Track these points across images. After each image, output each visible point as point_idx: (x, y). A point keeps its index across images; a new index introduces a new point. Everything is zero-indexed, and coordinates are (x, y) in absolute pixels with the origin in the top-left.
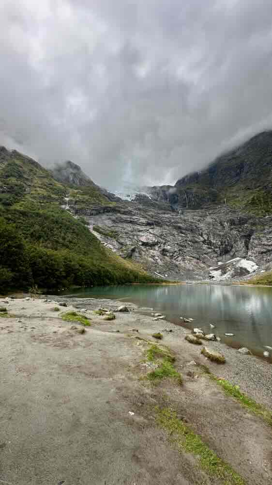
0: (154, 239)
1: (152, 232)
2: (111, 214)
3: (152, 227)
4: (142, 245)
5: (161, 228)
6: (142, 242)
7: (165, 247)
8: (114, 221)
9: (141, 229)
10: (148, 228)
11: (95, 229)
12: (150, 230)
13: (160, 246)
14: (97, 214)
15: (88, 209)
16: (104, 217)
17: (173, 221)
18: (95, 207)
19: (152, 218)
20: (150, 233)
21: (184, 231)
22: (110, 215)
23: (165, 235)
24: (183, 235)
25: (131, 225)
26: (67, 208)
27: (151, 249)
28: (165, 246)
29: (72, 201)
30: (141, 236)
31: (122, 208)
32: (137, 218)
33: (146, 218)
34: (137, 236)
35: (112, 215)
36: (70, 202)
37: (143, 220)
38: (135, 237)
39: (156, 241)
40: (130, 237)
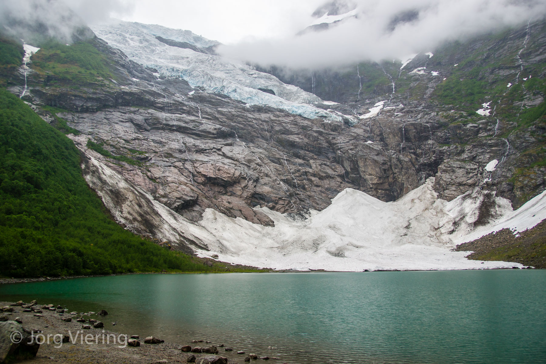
0: (232, 171)
1: (229, 154)
2: (132, 109)
3: (230, 141)
4: (204, 184)
5: (251, 145)
6: (204, 176)
7: (259, 190)
8: (139, 127)
9: (203, 146)
10: (219, 143)
11: (90, 145)
12: (226, 150)
13: (246, 187)
14: (99, 109)
15: (75, 96)
16: (116, 115)
17: (277, 128)
18: (94, 93)
19: (231, 120)
20: (224, 155)
21: (302, 152)
22: (131, 112)
23: (259, 161)
24: (301, 161)
25: (179, 136)
26: (25, 92)
27: (225, 194)
28: (259, 185)
29: (36, 76)
30: (203, 162)
31: (159, 95)
32: (193, 121)
33: (216, 119)
34: (193, 162)
35: (134, 112)
36: (32, 80)
37: (210, 126)
38: (188, 166)
39: (237, 174)
40: (177, 164)
